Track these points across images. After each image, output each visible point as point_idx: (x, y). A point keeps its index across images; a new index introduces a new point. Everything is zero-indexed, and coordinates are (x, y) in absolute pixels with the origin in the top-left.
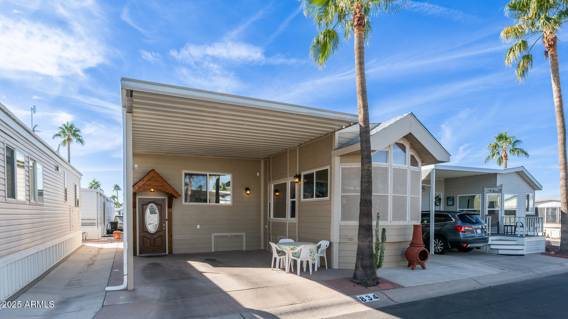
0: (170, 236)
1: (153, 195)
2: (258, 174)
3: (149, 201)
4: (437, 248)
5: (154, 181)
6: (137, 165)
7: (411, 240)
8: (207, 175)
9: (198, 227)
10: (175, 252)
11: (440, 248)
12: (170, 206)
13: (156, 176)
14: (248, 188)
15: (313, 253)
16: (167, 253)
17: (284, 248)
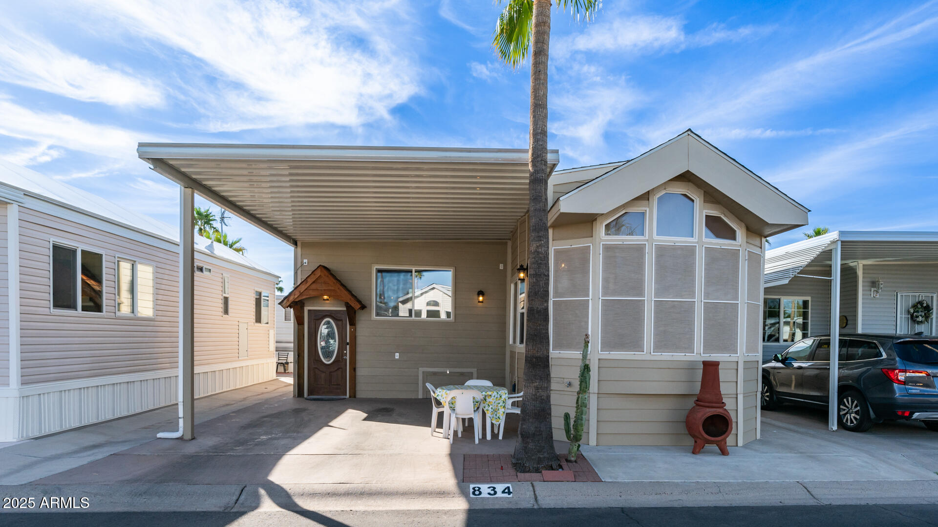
0: (354, 369)
1: (328, 305)
2: (501, 267)
3: (324, 314)
4: (849, 418)
5: (321, 283)
6: (307, 260)
7: (698, 392)
8: (411, 272)
9: (397, 356)
10: (360, 394)
11: (855, 418)
12: (353, 323)
13: (325, 275)
14: (482, 292)
15: (491, 407)
16: (348, 396)
17: (440, 394)
